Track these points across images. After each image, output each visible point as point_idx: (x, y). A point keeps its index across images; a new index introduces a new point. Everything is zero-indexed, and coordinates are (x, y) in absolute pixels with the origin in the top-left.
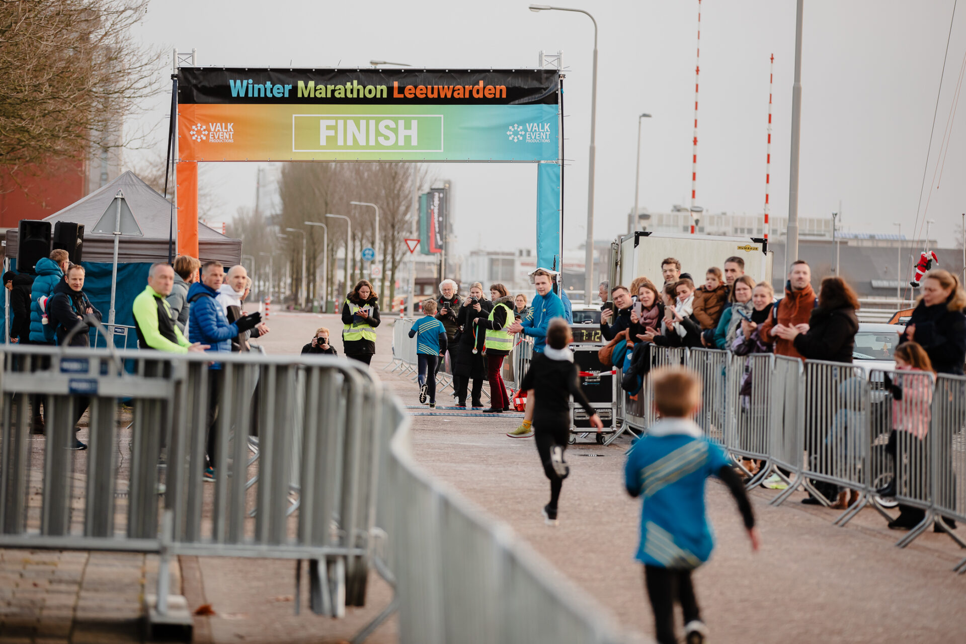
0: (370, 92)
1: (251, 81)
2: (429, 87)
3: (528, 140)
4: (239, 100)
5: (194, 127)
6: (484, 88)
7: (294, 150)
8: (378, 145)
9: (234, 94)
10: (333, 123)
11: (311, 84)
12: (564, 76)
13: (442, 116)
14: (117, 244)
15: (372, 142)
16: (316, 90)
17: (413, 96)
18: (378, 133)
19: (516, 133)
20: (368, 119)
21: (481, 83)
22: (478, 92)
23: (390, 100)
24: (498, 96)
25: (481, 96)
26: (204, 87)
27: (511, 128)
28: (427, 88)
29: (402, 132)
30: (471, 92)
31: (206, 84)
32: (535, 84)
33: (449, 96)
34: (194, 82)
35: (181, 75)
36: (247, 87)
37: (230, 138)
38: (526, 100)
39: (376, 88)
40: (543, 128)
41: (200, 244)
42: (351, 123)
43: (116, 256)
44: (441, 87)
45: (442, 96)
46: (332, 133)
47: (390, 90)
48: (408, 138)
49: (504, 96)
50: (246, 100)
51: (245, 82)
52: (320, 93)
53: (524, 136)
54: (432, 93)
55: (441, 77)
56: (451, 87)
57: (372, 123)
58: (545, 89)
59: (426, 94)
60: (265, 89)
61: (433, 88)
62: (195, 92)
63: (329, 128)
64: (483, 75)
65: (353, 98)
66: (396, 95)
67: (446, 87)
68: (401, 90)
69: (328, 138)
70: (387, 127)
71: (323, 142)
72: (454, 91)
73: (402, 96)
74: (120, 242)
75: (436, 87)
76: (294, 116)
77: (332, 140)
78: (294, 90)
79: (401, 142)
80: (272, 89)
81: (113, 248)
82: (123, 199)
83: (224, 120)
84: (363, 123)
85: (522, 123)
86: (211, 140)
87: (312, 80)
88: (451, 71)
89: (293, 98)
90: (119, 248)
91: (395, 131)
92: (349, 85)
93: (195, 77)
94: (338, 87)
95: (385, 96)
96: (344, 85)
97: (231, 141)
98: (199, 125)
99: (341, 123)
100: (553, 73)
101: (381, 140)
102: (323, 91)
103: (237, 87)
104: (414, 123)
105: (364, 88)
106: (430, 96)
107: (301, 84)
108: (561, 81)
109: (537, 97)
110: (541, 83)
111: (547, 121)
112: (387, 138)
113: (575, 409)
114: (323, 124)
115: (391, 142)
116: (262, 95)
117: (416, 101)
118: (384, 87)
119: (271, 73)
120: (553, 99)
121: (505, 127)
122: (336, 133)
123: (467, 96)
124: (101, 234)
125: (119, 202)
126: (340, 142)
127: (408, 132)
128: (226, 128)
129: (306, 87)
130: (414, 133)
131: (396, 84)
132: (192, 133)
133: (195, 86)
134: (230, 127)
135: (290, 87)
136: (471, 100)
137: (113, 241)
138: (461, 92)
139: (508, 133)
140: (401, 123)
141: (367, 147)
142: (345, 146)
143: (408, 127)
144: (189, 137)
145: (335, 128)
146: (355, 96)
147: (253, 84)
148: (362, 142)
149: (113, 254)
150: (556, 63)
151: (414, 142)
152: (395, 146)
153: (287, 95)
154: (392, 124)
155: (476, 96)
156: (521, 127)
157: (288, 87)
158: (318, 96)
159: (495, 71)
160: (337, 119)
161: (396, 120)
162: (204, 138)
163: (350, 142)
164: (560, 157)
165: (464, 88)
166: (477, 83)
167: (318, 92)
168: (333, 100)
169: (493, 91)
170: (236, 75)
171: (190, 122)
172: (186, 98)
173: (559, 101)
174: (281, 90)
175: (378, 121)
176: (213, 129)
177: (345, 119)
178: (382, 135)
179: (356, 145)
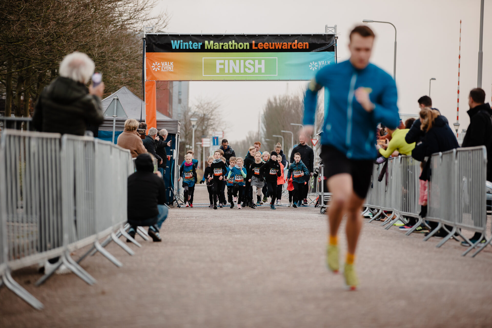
0: (241, 46)
1: (182, 41)
2: (270, 43)
4: (176, 51)
5: (154, 64)
6: (298, 44)
7: (203, 75)
8: (245, 73)
9: (174, 48)
10: (222, 61)
11: (212, 42)
12: (337, 37)
13: (277, 58)
15: (242, 71)
16: (214, 45)
17: (262, 48)
18: (245, 67)
19: (313, 66)
20: (240, 60)
21: (296, 41)
22: (294, 46)
23: (251, 50)
24: (304, 48)
25: (296, 47)
26: (158, 44)
27: (311, 63)
28: (269, 44)
29: (257, 66)
30: (291, 46)
31: (159, 42)
32: (323, 42)
33: (280, 48)
34: (154, 41)
35: (147, 38)
36: (180, 44)
37: (171, 69)
38: (319, 49)
39: (244, 44)
40: (327, 63)
41: (157, 122)
42: (231, 62)
43: (114, 128)
44: (276, 43)
45: (277, 48)
46: (222, 67)
47: (251, 45)
48: (260, 69)
49: (308, 48)
50: (180, 50)
51: (179, 41)
52: (216, 47)
53: (318, 68)
54: (272, 46)
55: (276, 38)
56: (281, 43)
57: (242, 62)
58: (328, 44)
59: (269, 47)
60: (189, 45)
61: (272, 44)
62: (154, 47)
63: (220, 64)
64: (297, 37)
65: (232, 49)
66: (254, 47)
67: (278, 43)
68: (256, 45)
69: (220, 69)
70: (249, 64)
71: (218, 71)
72: (282, 45)
73: (257, 48)
74: (116, 121)
75: (273, 43)
76: (203, 58)
77: (222, 70)
78: (203, 45)
79: (257, 71)
80: (192, 45)
81: (113, 124)
82: (117, 99)
83: (169, 60)
84: (237, 62)
85: (316, 61)
86: (162, 70)
87: (212, 40)
88: (281, 35)
89: (203, 49)
90: (116, 124)
91: (254, 65)
92: (230, 43)
93: (154, 39)
94: (225, 44)
95: (248, 48)
96: (228, 43)
97: (172, 71)
98: (156, 63)
99: (226, 61)
100: (332, 36)
101: (247, 70)
102: (218, 46)
103: (175, 44)
104: (263, 62)
105: (238, 44)
106: (271, 48)
107: (206, 42)
108: (336, 40)
109: (324, 48)
110: (326, 41)
111: (329, 60)
112: (249, 69)
113: (324, 196)
114: (218, 62)
115: (251, 71)
116: (187, 48)
117: (264, 50)
118: (248, 44)
119: (192, 37)
120: (332, 49)
121: (308, 63)
122: (224, 66)
123: (289, 48)
124: (107, 117)
125: (116, 101)
126: (226, 71)
127: (260, 66)
128: (170, 64)
129: (209, 44)
130: (263, 66)
131: (254, 42)
132: (153, 67)
133: (154, 43)
134: (172, 64)
135: (201, 44)
136: (291, 50)
137: (113, 121)
138: (286, 45)
139: (310, 66)
140: (257, 62)
141: (240, 73)
142: (229, 73)
143: (260, 63)
144: (151, 69)
145: (224, 64)
146: (233, 48)
147: (183, 42)
148: (237, 71)
150: (333, 31)
151: (263, 71)
152: (254, 73)
153: (199, 48)
154: (252, 62)
155: (293, 48)
156: (316, 63)
157: (200, 44)
158: (215, 48)
159: (303, 35)
160: (224, 60)
161: (254, 60)
162: (159, 69)
163: (231, 71)
165: (288, 44)
166: (294, 41)
167: (215, 46)
168: (222, 50)
169: (302, 45)
170: (175, 38)
171: (152, 62)
172: (150, 49)
173: (335, 50)
174: (196, 45)
175: (245, 60)
176: (163, 65)
177: (229, 60)
178: (247, 67)
179: (234, 72)
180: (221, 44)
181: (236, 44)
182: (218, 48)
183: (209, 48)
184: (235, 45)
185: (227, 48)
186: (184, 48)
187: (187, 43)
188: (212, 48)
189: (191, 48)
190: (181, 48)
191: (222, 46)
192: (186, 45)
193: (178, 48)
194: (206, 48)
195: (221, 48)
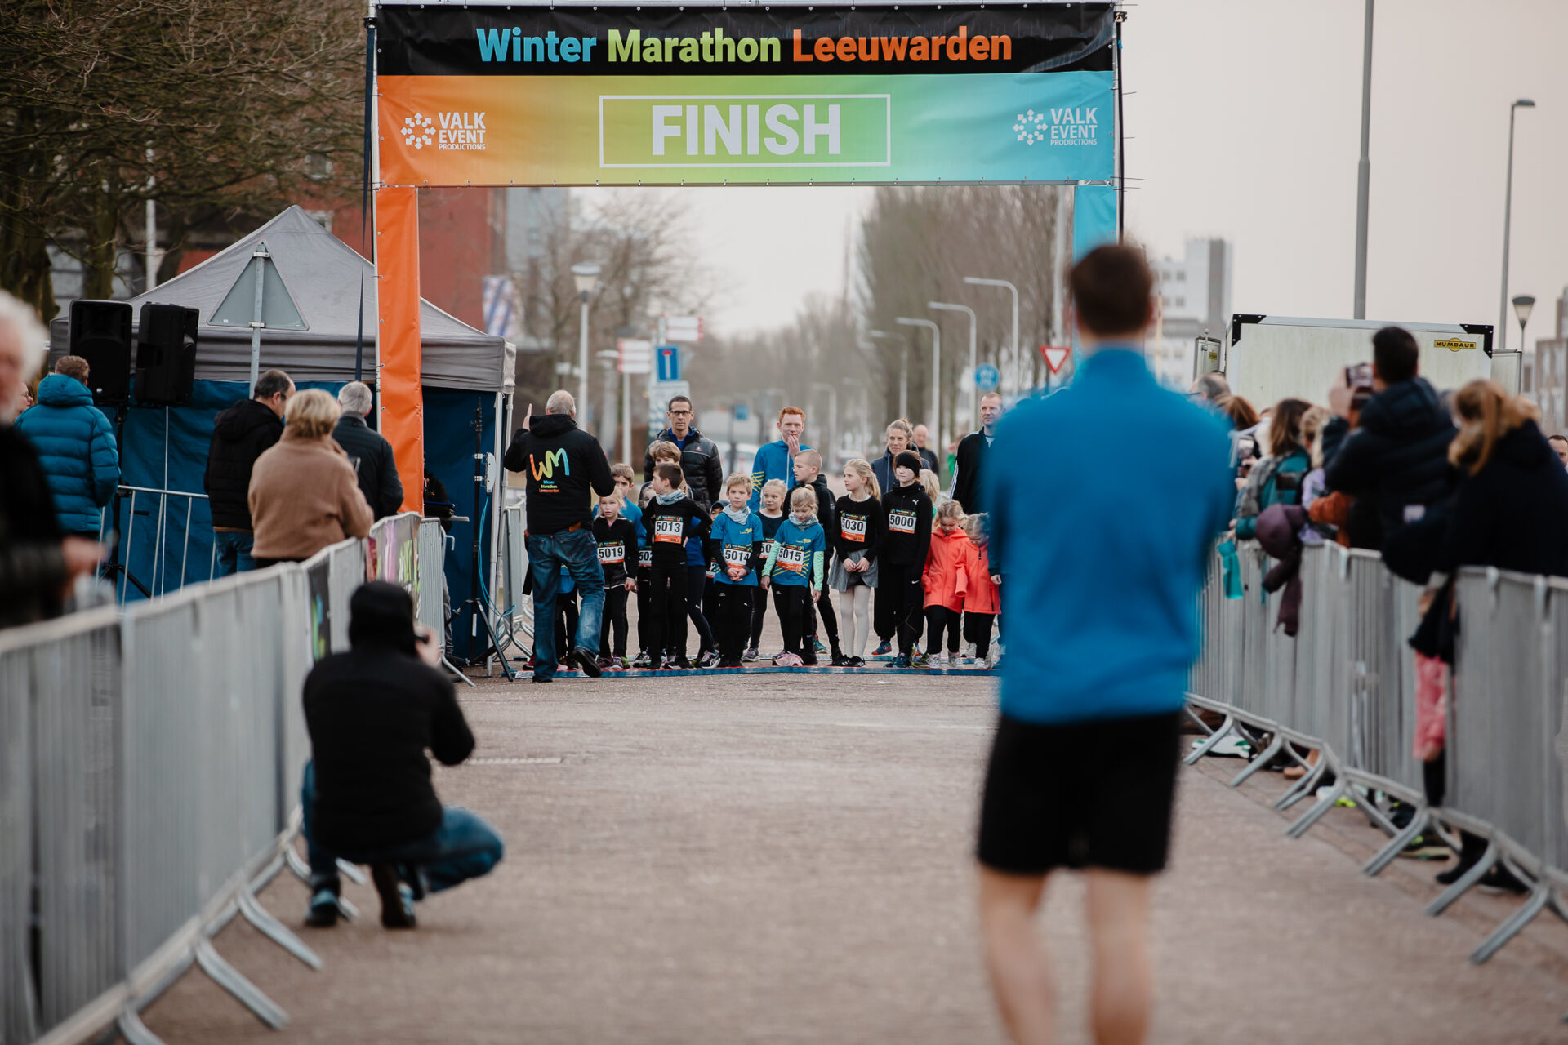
0: (748, 50)
1: (517, 31)
2: (862, 39)
3: (1055, 141)
4: (494, 68)
5: (408, 120)
6: (969, 40)
7: (602, 165)
8: (765, 155)
9: (486, 57)
10: (676, 111)
11: (634, 35)
12: (1124, 15)
13: (888, 96)
14: (256, 344)
15: (753, 149)
16: (643, 48)
17: (830, 58)
18: (764, 131)
19: (1030, 128)
20: (744, 104)
21: (963, 31)
22: (956, 48)
23: (787, 67)
24: (995, 56)
25: (962, 56)
26: (426, 41)
27: (1020, 117)
28: (857, 41)
29: (811, 128)
30: (943, 48)
31: (429, 35)
32: (1067, 31)
33: (901, 57)
34: (408, 32)
35: (382, 20)
36: (511, 43)
37: (478, 142)
38: (1051, 63)
39: (759, 43)
40: (1083, 117)
41: (425, 345)
42: (711, 112)
43: (255, 370)
44: (884, 39)
45: (888, 58)
46: (675, 131)
47: (787, 45)
48: (822, 141)
49: (1008, 56)
50: (510, 67)
51: (506, 32)
52: (652, 54)
53: (1047, 133)
54: (869, 51)
55: (885, 19)
56: (905, 39)
57: (753, 111)
58: (1087, 41)
59: (857, 54)
60: (546, 46)
61: (869, 43)
62: (410, 52)
63: (669, 121)
64: (966, 15)
65: (715, 63)
66: (798, 56)
67: (894, 39)
68: (808, 46)
69: (669, 141)
70: (782, 119)
71: (658, 148)
72: (909, 47)
73: (809, 58)
74: (263, 342)
75: (875, 39)
76: (602, 98)
77: (675, 146)
78: (601, 48)
79: (810, 148)
80: (558, 47)
81: (249, 353)
82: (268, 259)
83: (466, 107)
84: (735, 111)
85: (1042, 107)
86: (443, 145)
87: (635, 27)
88: (904, 8)
89: (600, 64)
90: (262, 354)
91: (798, 126)
92: (706, 37)
93: (411, 24)
94: (686, 41)
95: (777, 58)
96: (698, 37)
97: (481, 147)
98: (418, 116)
99: (692, 111)
100: (1103, 8)
101: (770, 143)
102: (658, 49)
103: (491, 43)
104: (834, 111)
105: (737, 42)
106: (864, 57)
107: (614, 35)
108: (1119, 25)
109: (1072, 57)
110: (1079, 30)
111: (1091, 103)
112: (782, 140)
114: (659, 113)
115: (789, 149)
116: (540, 58)
117: (837, 67)
118: (775, 41)
119: (556, 15)
120: (1104, 59)
121: (1010, 117)
122: (684, 130)
123: (936, 57)
124: (226, 326)
125: (261, 265)
126: (692, 149)
127: (822, 129)
128: (471, 122)
129: (624, 43)
130: (833, 128)
131: (797, 35)
132: (404, 131)
133: (410, 40)
134: (478, 119)
135: (593, 41)
136: (943, 66)
137: (249, 341)
138: (924, 48)
139: (1016, 128)
140: (809, 111)
141: (744, 157)
142: (701, 157)
143: (822, 118)
144: (399, 140)
145: (681, 121)
146: (719, 58)
147: (522, 36)
148: (734, 148)
149: (249, 365)
151: (835, 147)
152: (798, 155)
153: (587, 58)
154: (791, 113)
155: (953, 56)
156: (1040, 117)
157: (590, 42)
158: (648, 59)
159: (990, 7)
160: (684, 104)
161: (798, 106)
162: (429, 142)
163: (710, 149)
164: (1117, 174)
165: (930, 41)
166: (955, 32)
167: (646, 53)
168: (676, 68)
169: (986, 47)
170: (489, 19)
171: (400, 111)
172: (393, 64)
173: (1115, 63)
174: (573, 48)
175: (764, 106)
176: (444, 125)
177: (701, 104)
178: (772, 134)
179: (722, 153)
180: (671, 42)
181: (729, 41)
182: (658, 58)
183: (624, 59)
184: (725, 47)
185: (695, 58)
186: (528, 58)
187: (537, 40)
188: (636, 59)
189: (554, 58)
190: (516, 58)
191: (676, 50)
192: (534, 47)
193: (501, 57)
194: (612, 58)
195: (669, 58)
